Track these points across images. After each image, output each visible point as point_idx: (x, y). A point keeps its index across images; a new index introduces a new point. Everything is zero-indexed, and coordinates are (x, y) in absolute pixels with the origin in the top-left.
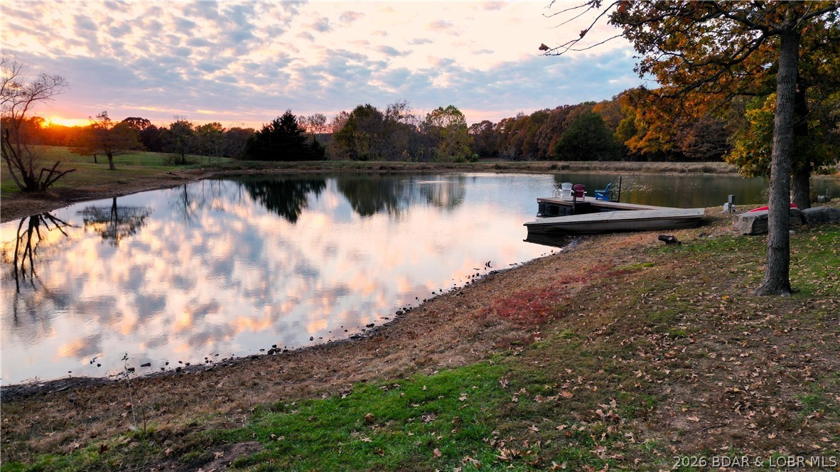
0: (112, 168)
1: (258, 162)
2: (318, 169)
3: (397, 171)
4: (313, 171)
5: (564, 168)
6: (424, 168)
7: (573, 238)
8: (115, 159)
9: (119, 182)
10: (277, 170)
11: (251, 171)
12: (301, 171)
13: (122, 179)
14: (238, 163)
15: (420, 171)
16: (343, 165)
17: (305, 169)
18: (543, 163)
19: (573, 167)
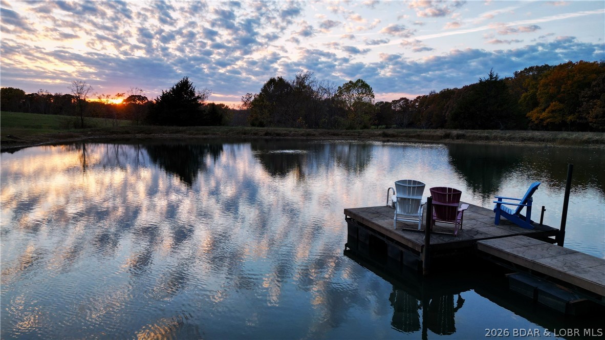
17: (192, 134)
18: (435, 132)
19: (470, 136)
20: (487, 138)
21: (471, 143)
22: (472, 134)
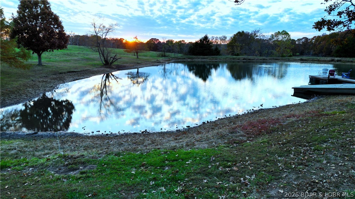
0: (138, 58)
1: (192, 56)
2: (216, 59)
3: (251, 61)
4: (214, 60)
5: (338, 61)
6: (264, 59)
7: (317, 96)
8: (138, 54)
9: (138, 63)
10: (199, 60)
11: (189, 60)
12: (209, 60)
13: (139, 62)
14: (185, 57)
15: (262, 61)
16: (227, 58)
17: (210, 59)
18: (327, 58)
19: (343, 61)
20: (352, 62)
21: (344, 64)
22: (345, 60)
